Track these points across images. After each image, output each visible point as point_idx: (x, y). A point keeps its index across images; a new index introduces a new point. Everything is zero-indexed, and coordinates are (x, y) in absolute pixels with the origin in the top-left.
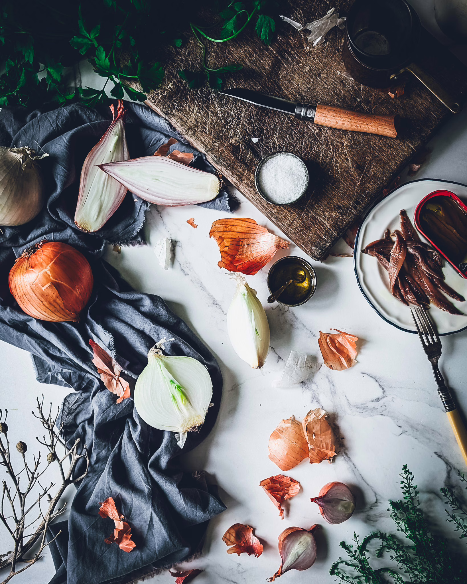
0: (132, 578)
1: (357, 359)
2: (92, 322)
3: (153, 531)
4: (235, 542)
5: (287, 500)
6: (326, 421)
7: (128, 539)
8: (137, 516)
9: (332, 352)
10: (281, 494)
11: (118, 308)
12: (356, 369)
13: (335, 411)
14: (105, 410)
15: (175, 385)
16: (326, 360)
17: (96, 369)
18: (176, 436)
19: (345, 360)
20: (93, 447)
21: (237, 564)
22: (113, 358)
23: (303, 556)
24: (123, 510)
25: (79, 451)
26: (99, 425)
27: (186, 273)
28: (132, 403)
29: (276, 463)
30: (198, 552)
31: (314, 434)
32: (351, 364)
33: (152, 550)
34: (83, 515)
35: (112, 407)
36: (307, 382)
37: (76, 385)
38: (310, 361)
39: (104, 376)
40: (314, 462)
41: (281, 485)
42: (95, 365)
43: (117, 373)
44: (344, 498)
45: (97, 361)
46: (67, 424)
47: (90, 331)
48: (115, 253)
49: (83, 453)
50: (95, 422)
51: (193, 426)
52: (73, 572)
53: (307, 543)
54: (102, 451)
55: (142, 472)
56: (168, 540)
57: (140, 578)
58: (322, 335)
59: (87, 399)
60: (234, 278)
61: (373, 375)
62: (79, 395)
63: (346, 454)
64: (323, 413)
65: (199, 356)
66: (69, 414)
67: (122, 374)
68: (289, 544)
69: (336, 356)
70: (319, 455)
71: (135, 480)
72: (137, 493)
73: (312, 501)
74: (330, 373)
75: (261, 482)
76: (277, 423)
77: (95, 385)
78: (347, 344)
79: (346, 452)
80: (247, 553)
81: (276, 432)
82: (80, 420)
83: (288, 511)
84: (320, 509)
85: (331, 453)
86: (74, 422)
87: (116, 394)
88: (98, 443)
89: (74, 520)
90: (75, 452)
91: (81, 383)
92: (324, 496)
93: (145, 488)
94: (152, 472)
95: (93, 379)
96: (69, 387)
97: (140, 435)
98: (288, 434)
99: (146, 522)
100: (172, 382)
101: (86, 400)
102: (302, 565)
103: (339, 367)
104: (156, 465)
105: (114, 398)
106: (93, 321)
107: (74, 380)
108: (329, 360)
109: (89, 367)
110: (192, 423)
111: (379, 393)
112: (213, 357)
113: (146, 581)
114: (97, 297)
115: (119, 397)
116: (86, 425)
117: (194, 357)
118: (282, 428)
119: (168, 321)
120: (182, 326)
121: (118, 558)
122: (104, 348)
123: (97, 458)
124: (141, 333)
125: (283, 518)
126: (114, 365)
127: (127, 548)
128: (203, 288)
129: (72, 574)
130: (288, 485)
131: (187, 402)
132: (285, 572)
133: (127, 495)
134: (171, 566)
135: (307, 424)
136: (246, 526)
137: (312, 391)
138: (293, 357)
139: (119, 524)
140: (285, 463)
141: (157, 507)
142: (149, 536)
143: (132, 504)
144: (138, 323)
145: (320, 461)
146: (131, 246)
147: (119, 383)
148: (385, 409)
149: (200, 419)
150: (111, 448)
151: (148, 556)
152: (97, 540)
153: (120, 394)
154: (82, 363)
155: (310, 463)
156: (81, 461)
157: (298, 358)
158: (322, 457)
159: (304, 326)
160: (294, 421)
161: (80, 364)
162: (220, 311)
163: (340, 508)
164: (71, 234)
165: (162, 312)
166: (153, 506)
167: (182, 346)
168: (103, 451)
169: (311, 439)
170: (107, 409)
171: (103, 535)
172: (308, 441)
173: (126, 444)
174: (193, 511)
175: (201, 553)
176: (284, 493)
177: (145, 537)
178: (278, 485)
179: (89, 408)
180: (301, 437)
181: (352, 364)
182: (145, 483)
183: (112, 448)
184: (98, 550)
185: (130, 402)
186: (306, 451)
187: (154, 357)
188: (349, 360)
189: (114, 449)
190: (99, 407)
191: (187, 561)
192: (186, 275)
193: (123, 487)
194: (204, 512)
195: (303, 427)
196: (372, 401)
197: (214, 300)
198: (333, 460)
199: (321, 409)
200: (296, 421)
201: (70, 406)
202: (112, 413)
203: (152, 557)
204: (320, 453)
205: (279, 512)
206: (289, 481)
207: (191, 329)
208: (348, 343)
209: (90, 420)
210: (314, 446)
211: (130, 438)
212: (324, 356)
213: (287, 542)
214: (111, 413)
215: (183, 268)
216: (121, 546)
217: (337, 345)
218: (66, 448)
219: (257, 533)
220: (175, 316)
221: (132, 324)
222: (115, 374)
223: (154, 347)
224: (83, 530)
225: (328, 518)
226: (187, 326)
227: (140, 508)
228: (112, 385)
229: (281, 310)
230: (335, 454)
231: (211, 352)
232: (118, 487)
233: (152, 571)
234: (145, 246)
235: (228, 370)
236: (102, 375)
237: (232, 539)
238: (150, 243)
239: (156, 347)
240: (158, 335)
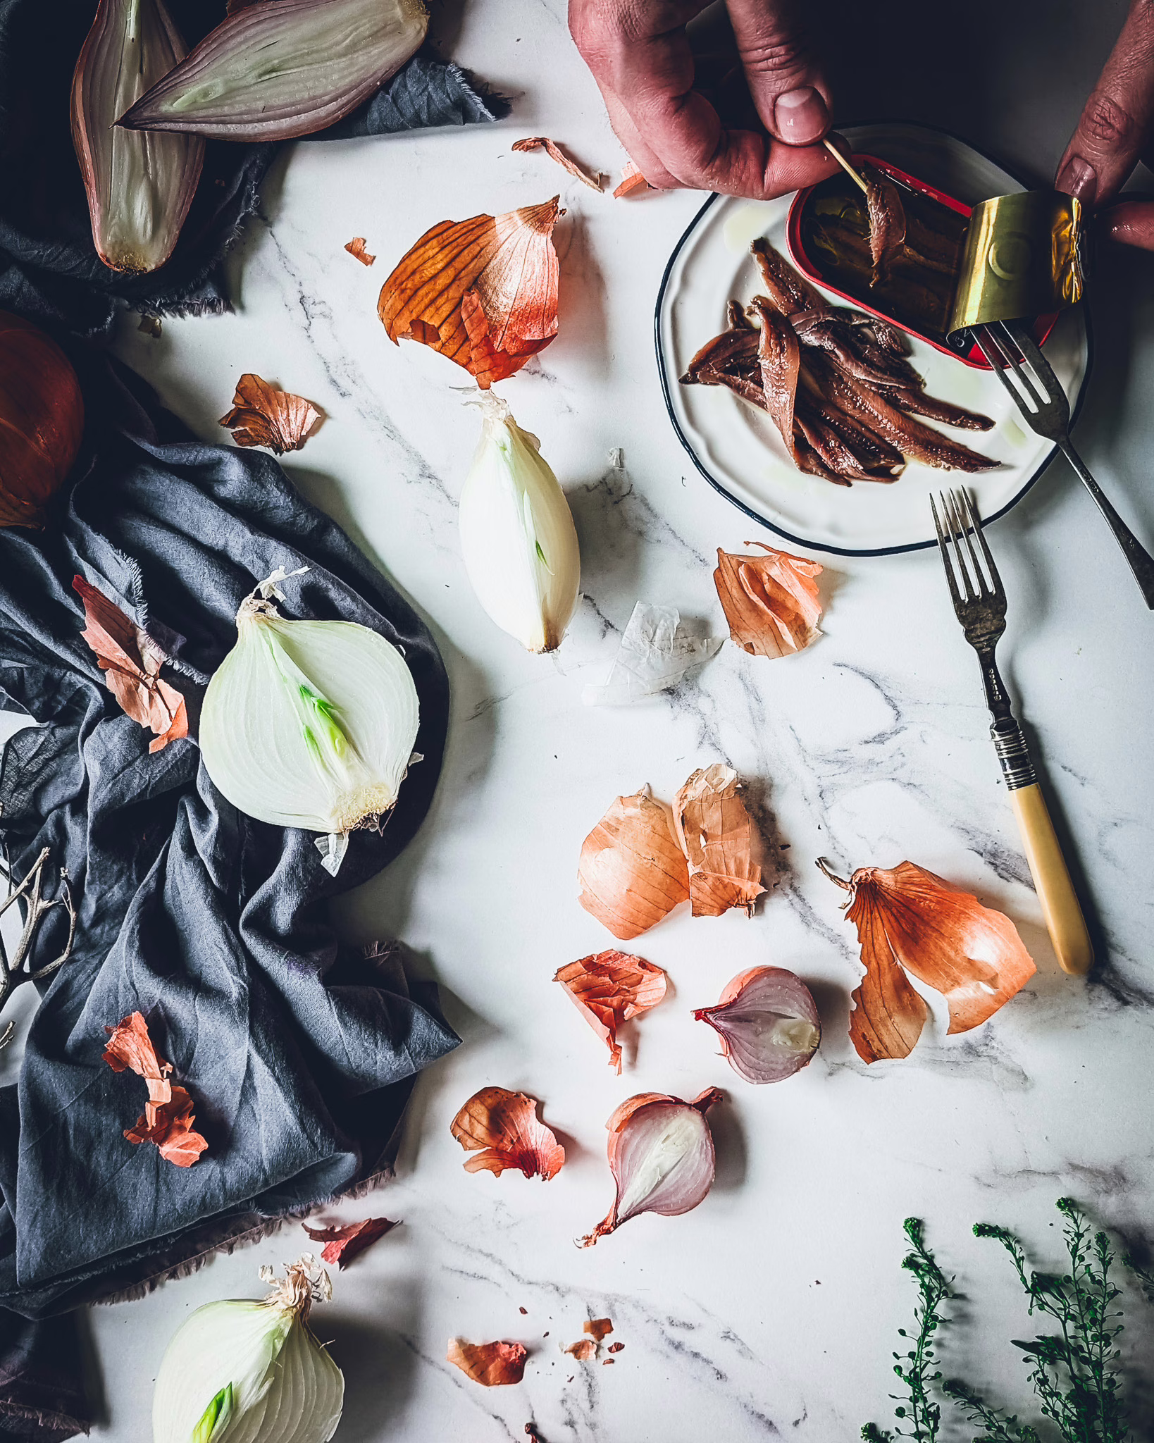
0: (199, 1247)
1: (824, 626)
2: (81, 528)
3: (255, 1107)
4: (487, 1140)
5: (631, 1019)
6: (737, 799)
7: (185, 1129)
8: (209, 1065)
9: (754, 607)
10: (615, 1003)
11: (152, 488)
12: (822, 653)
13: (763, 772)
14: (119, 773)
15: (313, 700)
16: (735, 629)
17: (92, 658)
18: (318, 843)
19: (791, 629)
20: (88, 876)
21: (495, 1202)
22: (141, 625)
23: (677, 1175)
24: (171, 1048)
25: (48, 891)
26: (101, 814)
27: (343, 390)
28: (196, 752)
29: (600, 918)
30: (383, 1169)
31: (704, 833)
32: (805, 641)
33: (251, 1160)
34: (57, 1063)
35: (137, 763)
36: (684, 690)
37: (37, 704)
38: (690, 633)
39: (116, 678)
40: (703, 912)
41: (615, 978)
42: (92, 647)
43: (153, 669)
44: (789, 1012)
45: (96, 635)
46: (14, 814)
47: (75, 554)
48: (146, 336)
49: (60, 894)
50: (92, 806)
51: (366, 815)
52: (33, 1223)
53: (687, 1139)
54: (111, 887)
55: (222, 941)
56: (296, 1129)
57: (221, 1246)
58: (726, 560)
59: (70, 743)
60: (475, 403)
61: (867, 669)
62: (47, 732)
63: (795, 890)
64: (729, 776)
65: (380, 620)
66: (19, 786)
67: (166, 672)
68: (635, 1142)
69: (765, 617)
70: (718, 892)
71: (202, 965)
72: (208, 998)
73: (697, 1019)
74: (749, 665)
75: (559, 970)
76: (603, 808)
77: (91, 703)
78: (794, 584)
79: (796, 884)
80: (519, 1172)
81: (600, 833)
82: (48, 803)
83: (634, 1051)
84: (722, 1042)
85: (751, 888)
86: (32, 810)
87: (149, 727)
88: (99, 863)
89: (35, 1080)
90: (35, 892)
91: (53, 698)
92: (732, 1004)
93: (232, 984)
94: (251, 942)
95: (87, 686)
96: (20, 711)
97: (217, 839)
98: (630, 835)
99: (233, 1080)
100: (305, 690)
101: (69, 747)
102: (674, 1199)
103: (772, 649)
104: (262, 923)
105: (142, 736)
106: (84, 525)
107: (31, 691)
108: (745, 629)
109: (74, 652)
110: (362, 807)
111: (883, 719)
112: (422, 624)
113: (237, 1253)
114: (94, 460)
115: (158, 735)
116: (68, 817)
117: (365, 624)
118: (618, 819)
119: (293, 524)
120: (335, 538)
121: (157, 1182)
122: (114, 598)
123: (98, 908)
124: (218, 558)
125: (620, 1072)
126: (144, 646)
127: (182, 1155)
128: (391, 432)
129: (29, 1231)
130: (635, 979)
131: (347, 748)
132: (625, 1220)
133: (180, 1005)
134: (309, 1209)
135: (683, 807)
136: (518, 1095)
137: (698, 717)
138: (641, 619)
139: (160, 1088)
140: (625, 917)
141: (266, 1037)
142: (245, 1124)
143: (195, 1031)
144: (208, 529)
145: (722, 911)
146: (189, 317)
147: (157, 696)
148: (903, 765)
149: (385, 795)
150: (137, 878)
151: (240, 1175)
152: (100, 1134)
153: (159, 728)
154: (55, 642)
155: (694, 914)
156: (53, 916)
157: (656, 622)
158: (727, 900)
159: (676, 537)
160: (649, 800)
161: (50, 645)
162: (439, 494)
163: (776, 1038)
164: (21, 284)
165: (278, 498)
166: (253, 1034)
167: (333, 594)
168: (116, 888)
169: (694, 849)
170: (124, 769)
171: (114, 1120)
172: (686, 853)
173: (177, 867)
174: (366, 1048)
175: (392, 1173)
176: (623, 1001)
177: (232, 1124)
178: (607, 979)
179: (76, 768)
180: (666, 842)
181: (810, 641)
182: (232, 971)
183: (140, 880)
184: (102, 1161)
185: (187, 751)
186: (682, 881)
187: (254, 622)
188: (800, 629)
189: (145, 881)
190: (101, 764)
191: (354, 1195)
192: (343, 395)
193: (170, 982)
194: (398, 1052)
195: (675, 815)
196: (867, 742)
197: (424, 466)
198: (757, 906)
199: (724, 767)
200: (655, 799)
201: (22, 765)
202: (136, 783)
203: (253, 1181)
204: (721, 886)
205: (609, 1053)
206: (637, 966)
207: (360, 544)
208: (796, 581)
209: (78, 803)
210: (703, 867)
211: (189, 848)
212: (730, 619)
213: (632, 1135)
214: (136, 781)
215: (335, 378)
216: (167, 1150)
217: (767, 587)
218: (12, 880)
219: (547, 1114)
220: (313, 511)
221: (193, 533)
222: (145, 672)
223: (252, 595)
224: (60, 1106)
225: (743, 1066)
226: (347, 539)
227: (217, 1042)
228: (139, 702)
229: (610, 492)
230: (762, 890)
231: (416, 610)
232: (156, 981)
233: (255, 1225)
234: (228, 315)
235: (465, 660)
236: (109, 674)
237: (480, 1131)
238: (242, 307)
239: (258, 596)
240: (267, 562)
